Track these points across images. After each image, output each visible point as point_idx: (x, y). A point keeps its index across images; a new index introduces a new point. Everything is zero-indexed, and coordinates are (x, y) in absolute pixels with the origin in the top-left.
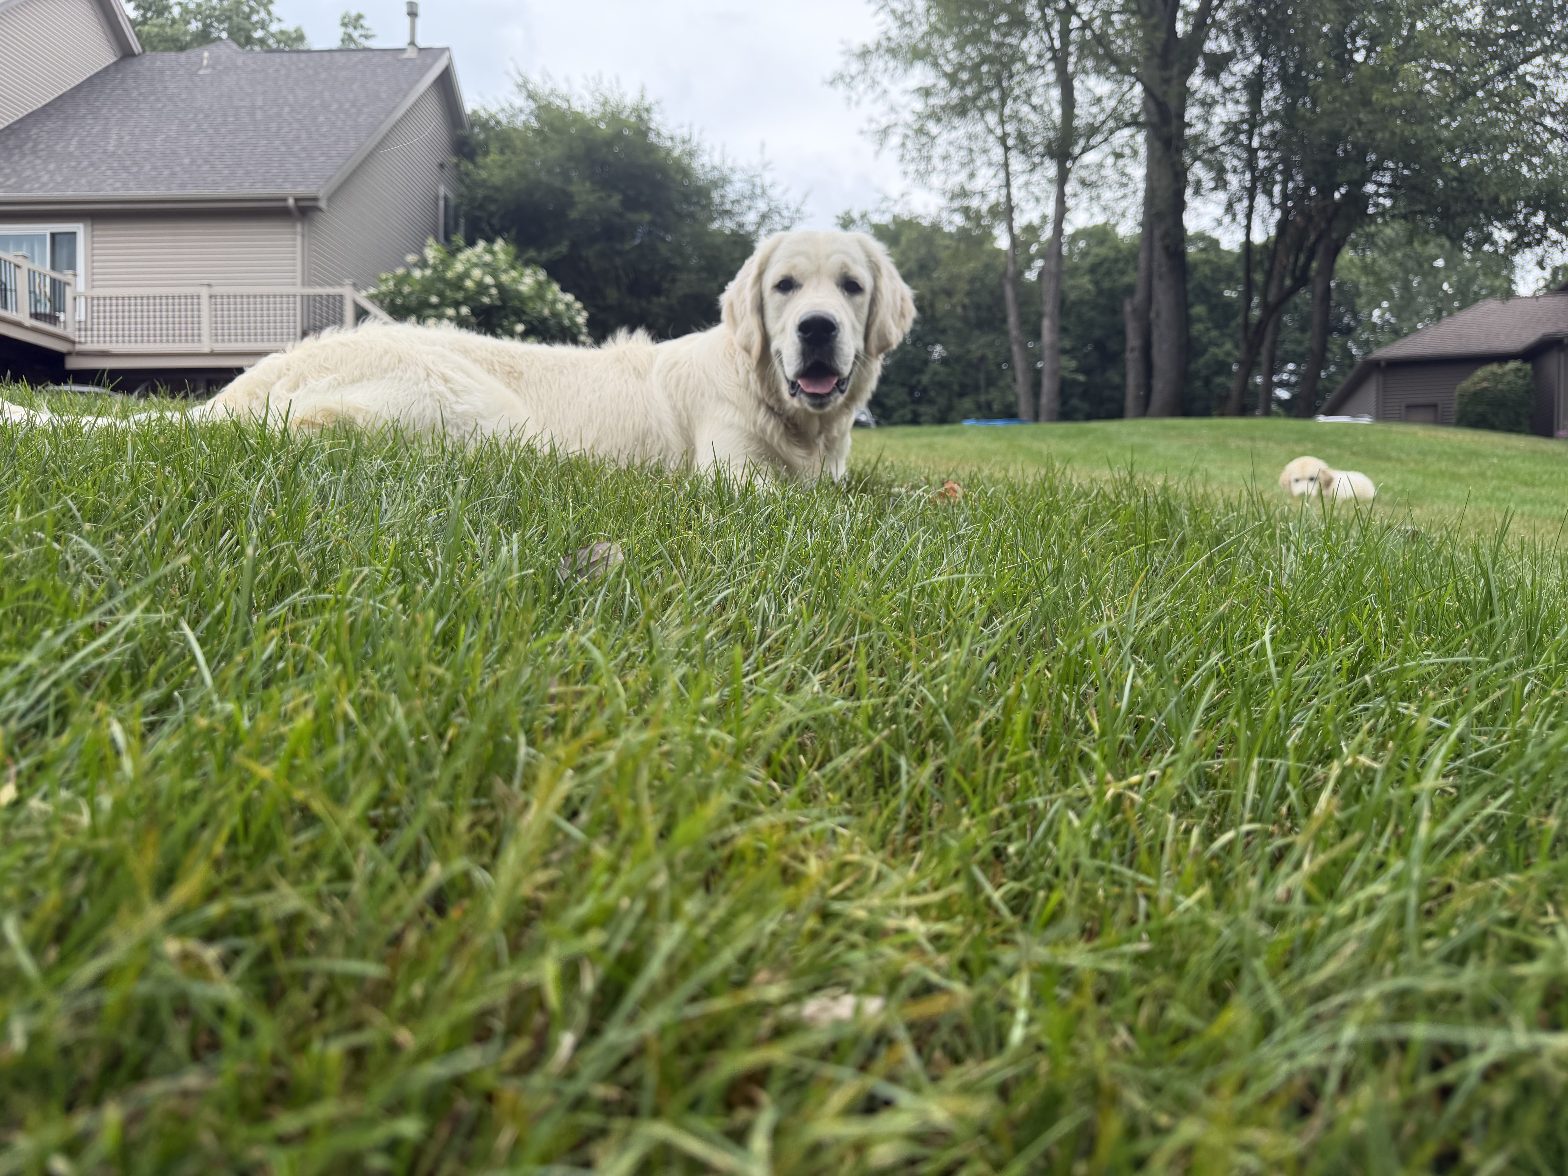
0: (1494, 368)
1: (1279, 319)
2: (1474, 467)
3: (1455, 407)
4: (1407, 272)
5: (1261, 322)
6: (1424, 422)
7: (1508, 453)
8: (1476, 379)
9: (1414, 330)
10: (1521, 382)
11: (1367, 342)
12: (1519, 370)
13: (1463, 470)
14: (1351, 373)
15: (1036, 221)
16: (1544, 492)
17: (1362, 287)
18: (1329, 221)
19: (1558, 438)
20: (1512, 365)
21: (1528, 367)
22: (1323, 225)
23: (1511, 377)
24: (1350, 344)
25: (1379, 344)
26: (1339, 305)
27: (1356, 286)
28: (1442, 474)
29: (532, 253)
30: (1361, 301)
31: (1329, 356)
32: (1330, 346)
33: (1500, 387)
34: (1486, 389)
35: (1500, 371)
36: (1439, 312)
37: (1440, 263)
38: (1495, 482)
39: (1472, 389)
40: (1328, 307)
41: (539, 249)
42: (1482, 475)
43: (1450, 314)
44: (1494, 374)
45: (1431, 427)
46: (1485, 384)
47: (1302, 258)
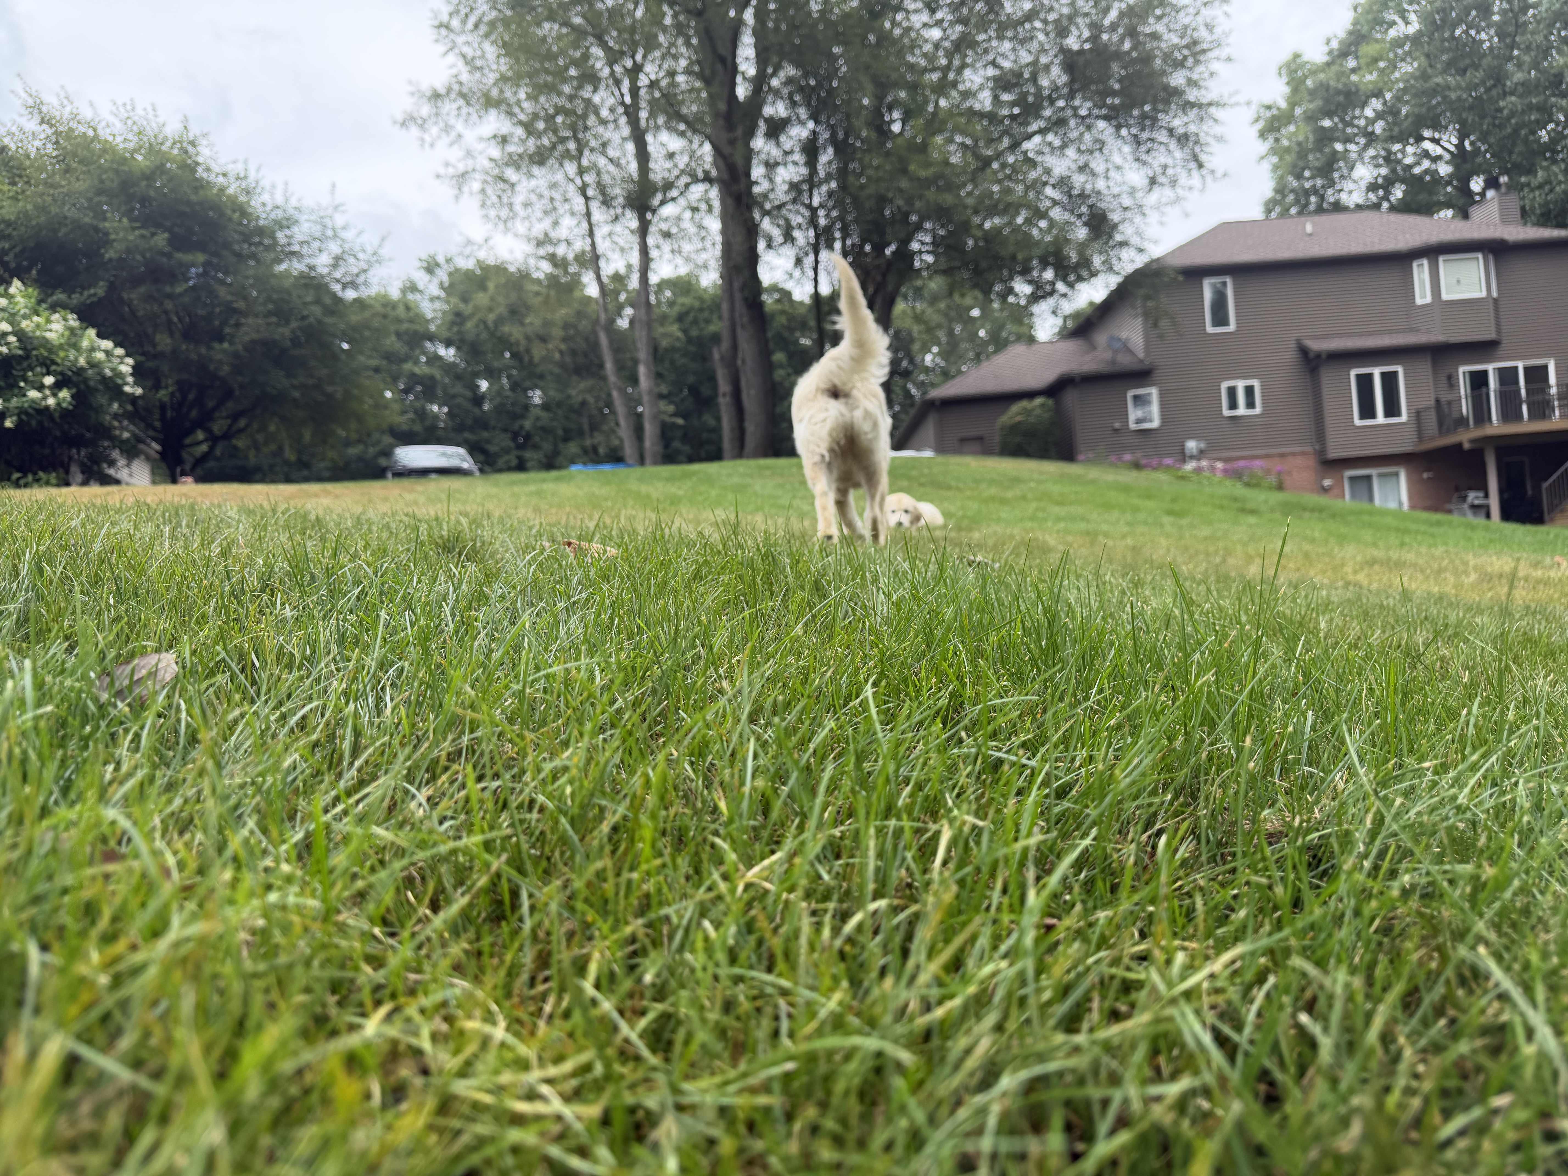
0: (1024, 404)
2: (1017, 492)
3: (998, 438)
4: (951, 320)
6: (975, 453)
7: (1041, 477)
8: (1011, 414)
9: (960, 372)
10: (1046, 415)
11: (923, 383)
12: (1044, 405)
13: (1009, 494)
14: (913, 411)
15: (622, 271)
16: (1072, 510)
17: (915, 334)
18: (884, 275)
19: (1078, 462)
20: (1039, 401)
21: (1050, 402)
22: (879, 278)
23: (1038, 411)
24: (910, 386)
25: (933, 385)
26: (897, 351)
27: (910, 333)
28: (992, 499)
29: (59, 296)
30: (916, 347)
31: (893, 396)
33: (1030, 420)
34: (1020, 422)
35: (1030, 406)
36: (978, 355)
37: (975, 313)
38: (1034, 505)
39: (1009, 423)
41: (70, 292)
42: (1024, 498)
43: (988, 357)
44: (1025, 409)
45: (980, 457)
46: (1019, 418)
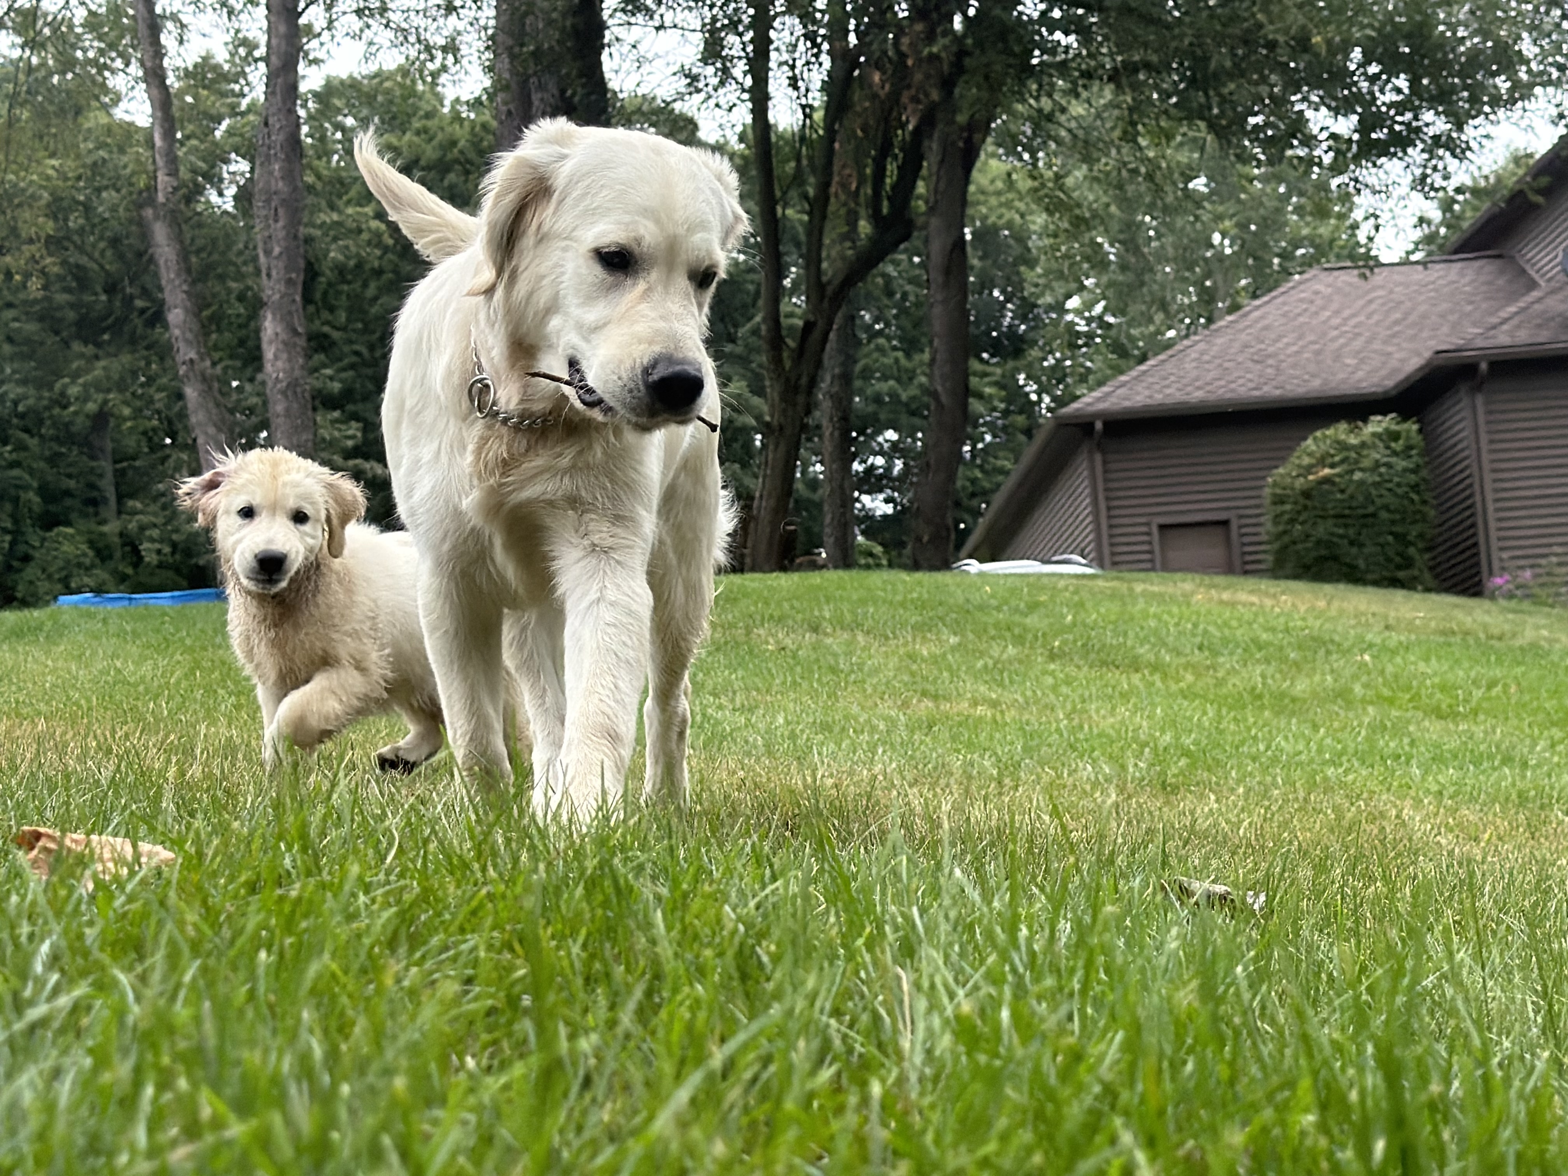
0: (1340, 431)
1: (852, 318)
2: (1325, 677)
3: (1268, 527)
5: (809, 327)
6: (1205, 567)
7: (1394, 638)
8: (1306, 461)
9: (1160, 344)
10: (1401, 464)
11: (1058, 374)
12: (1395, 436)
13: (1301, 686)
14: (1030, 452)
16: (1479, 731)
17: (1034, 242)
18: (947, 83)
19: (1492, 598)
20: (1377, 424)
21: (1411, 426)
23: (1377, 454)
24: (1021, 378)
25: (1087, 379)
26: (986, 284)
27: (1021, 237)
28: (1255, 697)
30: (1038, 276)
31: (976, 406)
32: (974, 381)
33: (1357, 476)
34: (1327, 480)
35: (1353, 440)
37: (1199, 184)
38: (1372, 713)
39: (1299, 483)
40: (964, 289)
42: (1343, 695)
43: (1234, 308)
44: (1343, 446)
45: (1220, 580)
46: (1327, 471)
47: (892, 168)
